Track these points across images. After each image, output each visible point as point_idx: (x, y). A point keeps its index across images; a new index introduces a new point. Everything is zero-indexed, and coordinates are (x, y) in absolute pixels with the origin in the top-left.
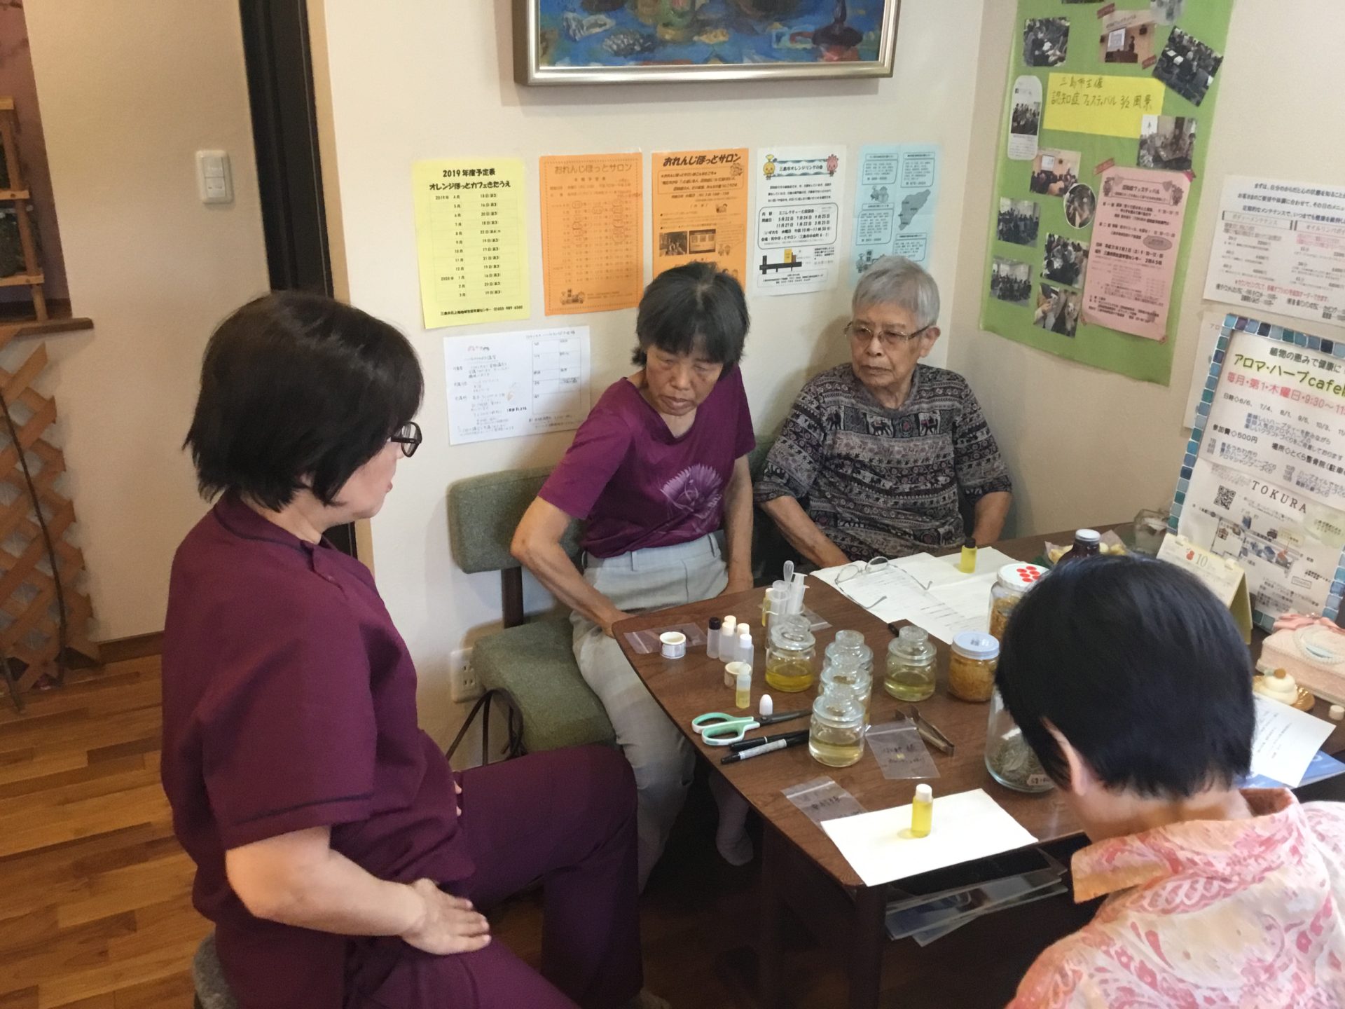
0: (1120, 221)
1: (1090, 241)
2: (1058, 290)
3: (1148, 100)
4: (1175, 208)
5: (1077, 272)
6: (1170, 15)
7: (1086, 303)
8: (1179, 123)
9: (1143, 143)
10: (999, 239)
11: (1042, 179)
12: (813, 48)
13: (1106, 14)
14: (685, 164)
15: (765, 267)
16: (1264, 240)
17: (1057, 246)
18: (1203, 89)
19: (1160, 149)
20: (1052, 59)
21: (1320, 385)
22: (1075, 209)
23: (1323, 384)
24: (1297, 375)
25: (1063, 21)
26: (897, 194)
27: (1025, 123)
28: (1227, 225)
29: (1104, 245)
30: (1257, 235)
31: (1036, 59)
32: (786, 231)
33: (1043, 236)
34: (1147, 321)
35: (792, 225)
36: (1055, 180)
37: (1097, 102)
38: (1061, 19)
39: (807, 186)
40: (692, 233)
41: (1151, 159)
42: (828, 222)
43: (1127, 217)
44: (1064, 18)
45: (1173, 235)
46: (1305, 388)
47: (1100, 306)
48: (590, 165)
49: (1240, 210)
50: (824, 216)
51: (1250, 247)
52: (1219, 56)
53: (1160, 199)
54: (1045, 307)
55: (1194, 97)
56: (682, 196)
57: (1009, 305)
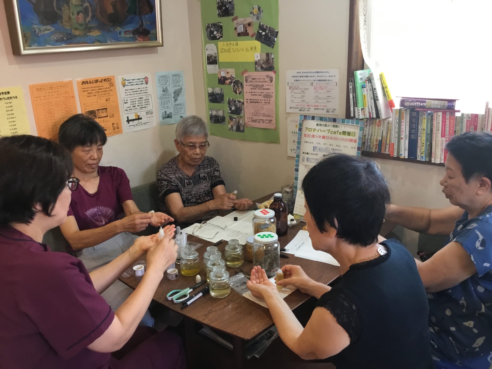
0: (253, 91)
1: (244, 99)
2: (235, 117)
3: (255, 48)
4: (271, 84)
5: (241, 110)
6: (258, 18)
7: (246, 120)
8: (268, 55)
9: (256, 63)
10: (210, 102)
11: (222, 79)
12: (133, 37)
13: (235, 20)
14: (91, 83)
15: (128, 121)
16: (303, 90)
17: (232, 102)
18: (274, 43)
19: (263, 64)
20: (218, 37)
21: (335, 133)
22: (236, 89)
23: (335, 132)
24: (326, 131)
25: (220, 24)
26: (171, 90)
27: (212, 60)
28: (290, 87)
29: (249, 99)
30: (300, 89)
31: (213, 38)
32: (134, 106)
33: (226, 99)
34: (269, 123)
35: (136, 104)
36: (227, 79)
37: (237, 51)
38: (218, 23)
39: (139, 89)
40: (98, 110)
41: (260, 68)
42: (149, 102)
43: (255, 89)
44: (220, 23)
45: (272, 93)
46: (330, 135)
47: (251, 120)
48: (52, 87)
49: (293, 81)
50: (147, 100)
51: (299, 93)
52: (277, 31)
53: (266, 81)
54: (232, 124)
55: (271, 45)
56: (91, 96)
57: (218, 125)
